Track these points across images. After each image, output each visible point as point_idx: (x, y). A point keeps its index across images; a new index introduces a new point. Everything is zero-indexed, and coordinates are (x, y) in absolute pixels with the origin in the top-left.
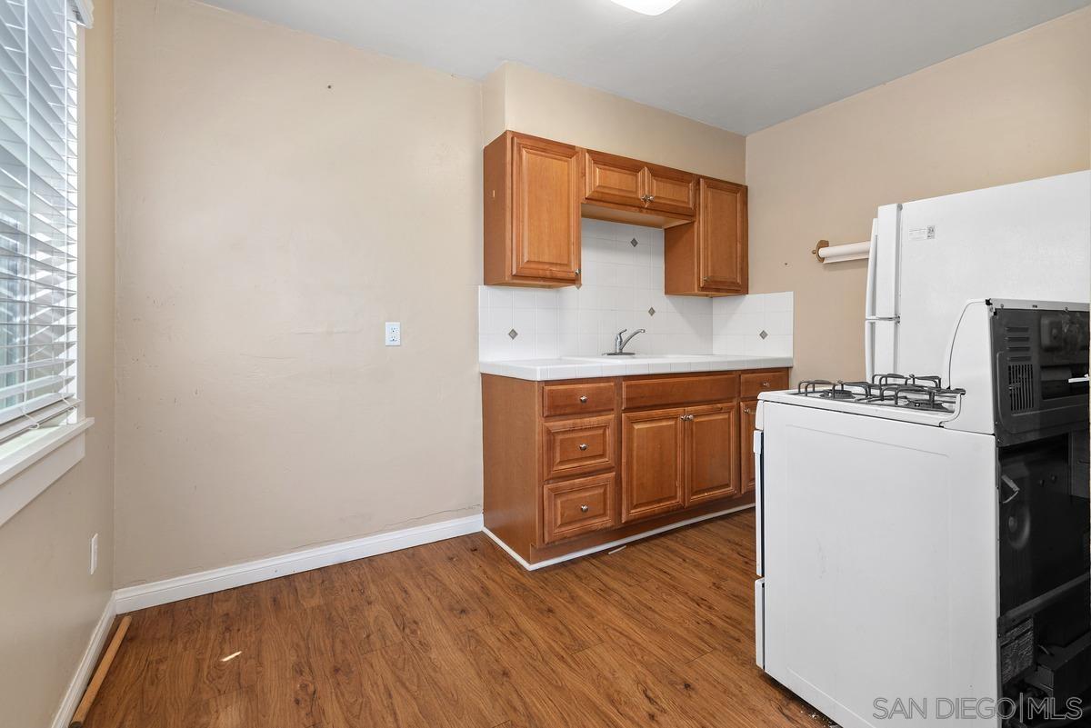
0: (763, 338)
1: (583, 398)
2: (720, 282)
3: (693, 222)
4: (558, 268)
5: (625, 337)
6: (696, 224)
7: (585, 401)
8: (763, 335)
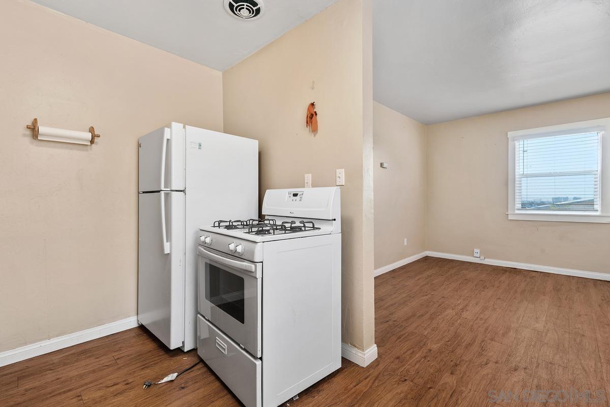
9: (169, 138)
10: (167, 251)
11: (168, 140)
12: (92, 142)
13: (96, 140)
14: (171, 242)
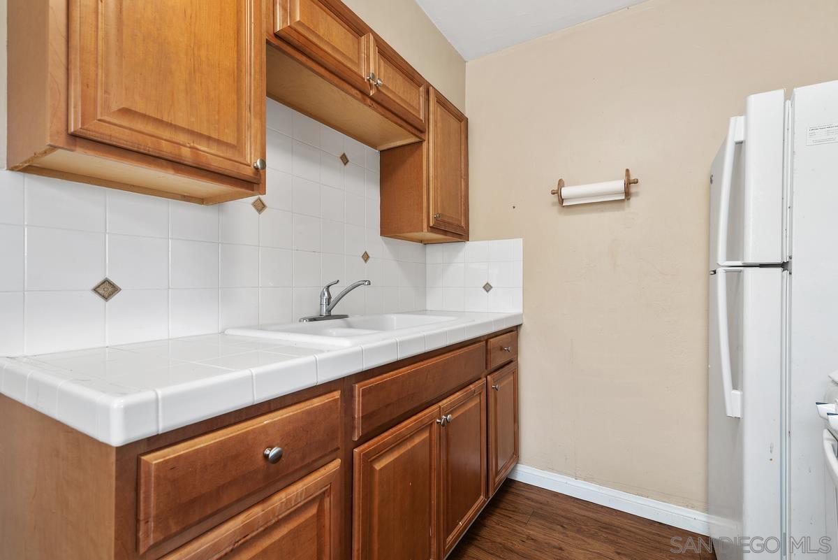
0: (487, 291)
1: (272, 453)
2: (449, 223)
3: (421, 143)
4: (214, 149)
5: (335, 292)
6: (425, 144)
7: (278, 457)
8: (487, 288)
9: (741, 139)
10: (733, 410)
11: (740, 144)
12: (627, 194)
13: (633, 189)
14: (742, 390)
